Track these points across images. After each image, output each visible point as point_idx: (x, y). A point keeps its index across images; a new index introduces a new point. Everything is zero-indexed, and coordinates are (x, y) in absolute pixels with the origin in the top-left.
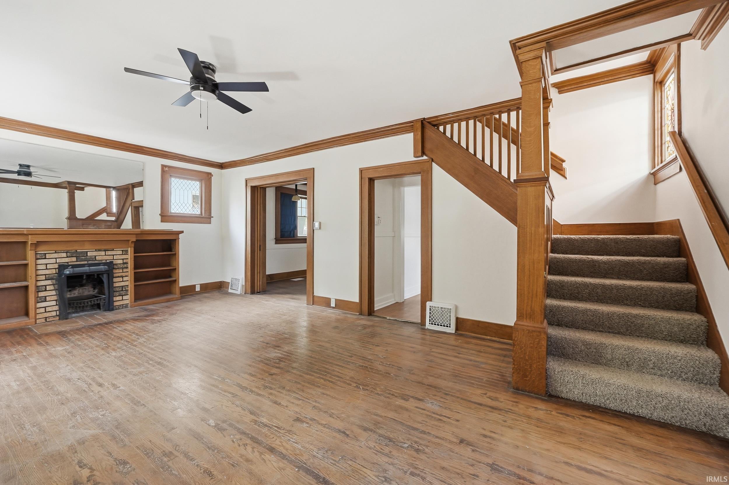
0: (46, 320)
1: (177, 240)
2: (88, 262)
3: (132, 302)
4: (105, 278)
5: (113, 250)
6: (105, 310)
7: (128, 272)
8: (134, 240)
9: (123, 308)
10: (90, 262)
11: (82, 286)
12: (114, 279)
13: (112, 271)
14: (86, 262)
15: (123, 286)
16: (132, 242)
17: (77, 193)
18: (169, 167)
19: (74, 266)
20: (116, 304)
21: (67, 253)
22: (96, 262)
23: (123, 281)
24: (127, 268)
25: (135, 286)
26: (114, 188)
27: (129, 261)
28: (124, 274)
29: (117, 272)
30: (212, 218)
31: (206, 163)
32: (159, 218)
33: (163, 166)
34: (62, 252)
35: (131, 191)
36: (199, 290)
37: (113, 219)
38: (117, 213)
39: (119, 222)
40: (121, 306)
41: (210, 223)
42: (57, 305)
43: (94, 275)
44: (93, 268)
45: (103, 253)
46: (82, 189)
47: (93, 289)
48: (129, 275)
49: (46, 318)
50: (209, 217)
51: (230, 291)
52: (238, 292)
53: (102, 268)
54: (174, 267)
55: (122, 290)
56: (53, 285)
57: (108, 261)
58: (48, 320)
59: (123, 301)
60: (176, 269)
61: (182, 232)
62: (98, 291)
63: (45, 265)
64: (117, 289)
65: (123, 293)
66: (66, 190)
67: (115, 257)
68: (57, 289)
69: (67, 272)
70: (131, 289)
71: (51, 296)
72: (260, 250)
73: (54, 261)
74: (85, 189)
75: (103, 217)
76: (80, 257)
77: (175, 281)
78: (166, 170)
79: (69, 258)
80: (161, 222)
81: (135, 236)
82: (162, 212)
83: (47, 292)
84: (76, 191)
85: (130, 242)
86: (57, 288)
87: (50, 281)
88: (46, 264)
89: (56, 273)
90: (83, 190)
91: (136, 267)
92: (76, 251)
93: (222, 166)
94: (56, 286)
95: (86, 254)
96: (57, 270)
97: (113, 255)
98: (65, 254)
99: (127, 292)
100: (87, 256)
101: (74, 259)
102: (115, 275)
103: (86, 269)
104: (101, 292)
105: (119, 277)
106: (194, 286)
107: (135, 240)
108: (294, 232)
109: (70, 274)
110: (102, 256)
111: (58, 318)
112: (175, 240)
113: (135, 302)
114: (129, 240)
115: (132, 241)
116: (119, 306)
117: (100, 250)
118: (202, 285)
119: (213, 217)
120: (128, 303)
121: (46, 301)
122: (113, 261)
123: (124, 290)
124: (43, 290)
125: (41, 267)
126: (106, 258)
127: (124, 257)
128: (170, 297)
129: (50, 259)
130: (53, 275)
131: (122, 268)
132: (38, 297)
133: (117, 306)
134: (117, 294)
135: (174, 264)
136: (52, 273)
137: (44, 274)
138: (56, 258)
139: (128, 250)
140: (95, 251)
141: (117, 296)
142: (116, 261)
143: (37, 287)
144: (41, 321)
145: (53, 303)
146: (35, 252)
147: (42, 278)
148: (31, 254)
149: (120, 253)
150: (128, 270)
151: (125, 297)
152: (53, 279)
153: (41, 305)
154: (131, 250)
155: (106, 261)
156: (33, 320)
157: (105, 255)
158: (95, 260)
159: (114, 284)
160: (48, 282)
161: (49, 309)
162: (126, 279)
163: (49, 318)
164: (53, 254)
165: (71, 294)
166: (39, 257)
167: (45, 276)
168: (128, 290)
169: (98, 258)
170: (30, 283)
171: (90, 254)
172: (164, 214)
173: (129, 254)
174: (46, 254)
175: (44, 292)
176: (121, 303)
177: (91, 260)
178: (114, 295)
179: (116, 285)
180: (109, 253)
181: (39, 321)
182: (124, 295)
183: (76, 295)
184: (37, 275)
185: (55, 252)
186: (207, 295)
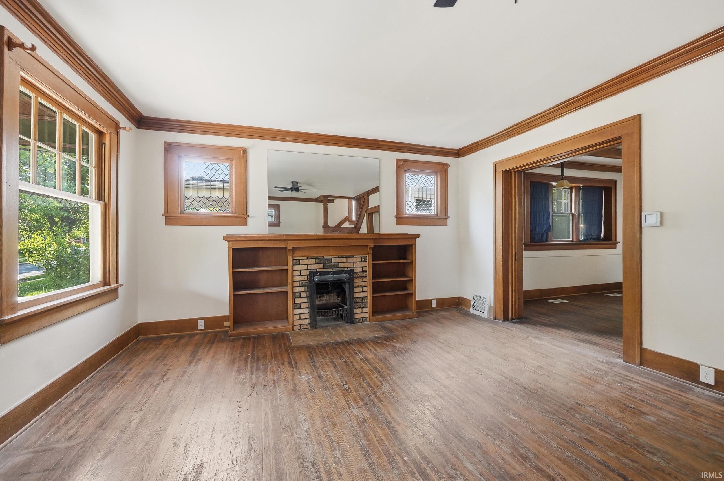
0: (300, 327)
2: (332, 270)
3: (371, 316)
4: (346, 286)
5: (354, 257)
6: (347, 323)
7: (367, 281)
9: (363, 322)
10: (334, 270)
11: (328, 293)
12: (355, 289)
13: (353, 281)
14: (330, 270)
15: (362, 297)
17: (329, 205)
18: (404, 161)
19: (322, 273)
20: (357, 316)
21: (316, 259)
22: (339, 269)
23: (362, 292)
24: (366, 277)
25: (373, 297)
26: (354, 198)
27: (367, 269)
28: (363, 284)
29: (357, 282)
30: (448, 219)
31: (442, 152)
32: (394, 220)
33: (398, 161)
34: (312, 258)
35: (366, 198)
36: (435, 306)
37: (353, 226)
38: (356, 221)
39: (357, 228)
40: (361, 320)
42: (308, 313)
44: (336, 276)
45: (344, 260)
46: (332, 201)
47: (337, 297)
48: (368, 286)
49: (300, 325)
50: (446, 217)
51: (472, 311)
52: (485, 315)
53: (344, 276)
54: (409, 277)
55: (362, 302)
56: (305, 292)
57: (349, 269)
58: (302, 328)
59: (363, 314)
60: (412, 280)
61: (419, 236)
62: (341, 299)
63: (300, 271)
64: (357, 300)
65: (362, 304)
66: (322, 203)
67: (356, 265)
68: (308, 297)
69: (316, 279)
71: (303, 304)
72: (515, 260)
73: (305, 267)
74: (335, 201)
75: (347, 225)
76: (326, 264)
77: (411, 294)
78: (401, 165)
79: (317, 265)
80: (396, 225)
81: (372, 241)
82: (397, 213)
83: (301, 299)
84: (328, 203)
85: (369, 247)
87: (303, 288)
89: (308, 280)
90: (333, 203)
91: (374, 276)
92: (323, 257)
93: (458, 153)
94: (308, 293)
95: (331, 261)
96: (308, 276)
97: (354, 262)
98: (314, 260)
99: (366, 304)
100: (332, 263)
101: (321, 266)
102: (356, 284)
103: (331, 277)
104: (344, 302)
105: (358, 287)
106: (430, 301)
107: (373, 246)
108: (547, 235)
109: (318, 281)
110: (344, 264)
111: (309, 327)
112: (412, 245)
113: (373, 315)
114: (367, 246)
116: (359, 319)
117: (342, 257)
118: (438, 300)
119: (449, 217)
120: (367, 316)
121: (300, 308)
122: (353, 269)
123: (363, 301)
124: (298, 296)
125: (296, 273)
126: (347, 265)
127: (363, 264)
128: (407, 313)
129: (303, 265)
130: (305, 282)
131: (362, 277)
132: (294, 303)
133: (357, 319)
134: (357, 305)
135: (410, 274)
136: (305, 280)
137: (299, 280)
138: (307, 264)
139: (366, 257)
140: (339, 257)
141: (357, 308)
142: (356, 268)
143: (294, 293)
144: (297, 328)
145: (306, 311)
146: (292, 257)
147: (297, 284)
148: (289, 259)
149: (359, 259)
150: (367, 279)
151: (365, 310)
152: (305, 286)
153: (297, 311)
154: (369, 257)
155: (348, 269)
156: (291, 326)
157: (347, 262)
158: (339, 267)
159: (355, 294)
160: (302, 289)
161: (302, 316)
162: (365, 289)
163: (303, 325)
164: (305, 260)
165: (320, 301)
166: (295, 263)
167: (299, 282)
168: (367, 302)
169: (341, 265)
170: (289, 289)
171: (334, 261)
172: (399, 216)
173: (368, 262)
174: (300, 260)
175: (299, 299)
176: (361, 316)
177: (335, 267)
178: (355, 307)
179: (356, 295)
180: (350, 260)
181: (295, 328)
182: (364, 307)
183: (324, 302)
184: (294, 281)
185: (307, 257)
186: (443, 313)
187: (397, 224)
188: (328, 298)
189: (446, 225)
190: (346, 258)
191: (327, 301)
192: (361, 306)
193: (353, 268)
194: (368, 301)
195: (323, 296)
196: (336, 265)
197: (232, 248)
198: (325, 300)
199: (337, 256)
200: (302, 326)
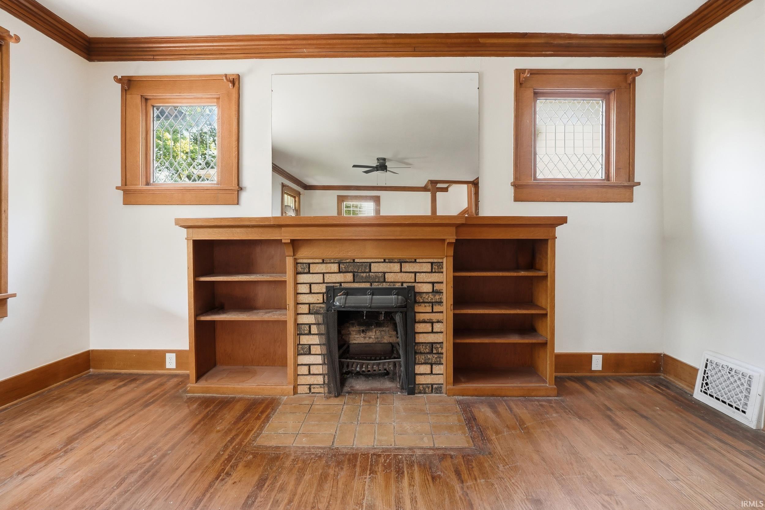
0: (310, 389)
1: (550, 242)
2: (371, 285)
3: (449, 383)
4: (398, 320)
5: (415, 261)
7: (442, 312)
8: (452, 239)
9: (432, 392)
10: (375, 285)
12: (417, 325)
13: (413, 309)
14: (367, 285)
15: (432, 344)
16: (449, 244)
18: (534, 73)
19: (348, 292)
20: (420, 380)
21: (339, 263)
22: (385, 285)
23: (432, 332)
24: (440, 303)
25: (454, 344)
27: (443, 287)
28: (434, 317)
29: (422, 312)
30: (635, 188)
32: (511, 191)
33: (520, 73)
34: (332, 261)
36: (601, 371)
40: (429, 388)
41: (631, 200)
42: (324, 363)
43: (379, 313)
44: (378, 299)
45: (396, 267)
48: (445, 321)
49: (310, 385)
50: (630, 184)
51: (700, 396)
52: (749, 420)
53: (393, 300)
54: (541, 309)
55: (431, 352)
56: (318, 324)
57: (405, 285)
58: (313, 390)
59: (433, 376)
60: (546, 315)
61: (563, 220)
63: (308, 285)
64: (422, 349)
65: (432, 358)
67: (420, 277)
68: (322, 334)
69: (339, 301)
70: (447, 351)
71: (316, 346)
73: (318, 278)
76: (359, 274)
77: (545, 344)
78: (527, 81)
79: (342, 274)
80: (515, 201)
82: (516, 178)
83: (311, 337)
84: (438, 192)
85: (446, 243)
86: (323, 332)
87: (315, 316)
88: (310, 284)
89: (323, 302)
90: (446, 191)
91: (457, 303)
92: (354, 260)
93: (663, 46)
94: (323, 327)
95: (368, 268)
96: (325, 295)
97: (415, 273)
98: (337, 265)
99: (439, 357)
100: (370, 271)
101: (349, 277)
102: (419, 317)
103: (367, 299)
105: (424, 322)
106: (588, 357)
107: (454, 241)
109: (341, 307)
110: (395, 274)
111: (325, 390)
112: (546, 241)
113: (454, 382)
114: (444, 240)
115: (448, 241)
116: (424, 386)
117: (391, 261)
118: (607, 358)
119: (639, 184)
120: (441, 381)
121: (310, 354)
122: (414, 286)
123: (435, 351)
124: (306, 332)
125: (303, 289)
126: (402, 277)
127: (435, 277)
128: (531, 384)
129: (315, 275)
130: (320, 305)
131: (432, 303)
132: (299, 344)
133: (421, 386)
134: (420, 358)
135: (542, 301)
136: (318, 302)
137: (307, 302)
138: (323, 274)
139: (442, 262)
140: (385, 261)
141: (422, 364)
142: (419, 285)
143: (298, 325)
144: (302, 389)
145: (319, 359)
146: (295, 259)
147: (304, 309)
148: (289, 261)
149: (428, 268)
150: (443, 308)
151: (437, 369)
152: (318, 314)
153: (304, 359)
154: (447, 263)
155: (402, 285)
156: (292, 387)
157: (401, 272)
158: (384, 281)
159: (417, 335)
160: (311, 319)
161: (314, 370)
162: (438, 327)
163: (314, 386)
164: (320, 265)
165: (365, 338)
166: (300, 269)
167: (307, 306)
168: (442, 354)
169: (390, 277)
170: (289, 316)
171: (375, 268)
172: (520, 183)
173: (445, 273)
174: (309, 264)
175: (307, 337)
176: (429, 380)
177: (377, 280)
178: (417, 361)
179: (420, 338)
180: (407, 267)
181: (300, 389)
182: (435, 364)
183: (371, 341)
184: (298, 304)
185: (323, 260)
186: (621, 390)
187: (516, 199)
188: (378, 334)
189: (630, 200)
190: (399, 265)
191: (377, 338)
192: (430, 361)
193: (413, 284)
194: (444, 351)
195: (371, 330)
196: (379, 277)
197: (193, 240)
198: (373, 337)
199: (381, 258)
200: (312, 386)
